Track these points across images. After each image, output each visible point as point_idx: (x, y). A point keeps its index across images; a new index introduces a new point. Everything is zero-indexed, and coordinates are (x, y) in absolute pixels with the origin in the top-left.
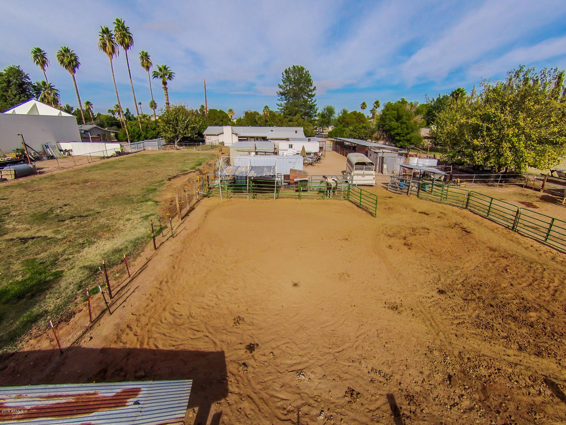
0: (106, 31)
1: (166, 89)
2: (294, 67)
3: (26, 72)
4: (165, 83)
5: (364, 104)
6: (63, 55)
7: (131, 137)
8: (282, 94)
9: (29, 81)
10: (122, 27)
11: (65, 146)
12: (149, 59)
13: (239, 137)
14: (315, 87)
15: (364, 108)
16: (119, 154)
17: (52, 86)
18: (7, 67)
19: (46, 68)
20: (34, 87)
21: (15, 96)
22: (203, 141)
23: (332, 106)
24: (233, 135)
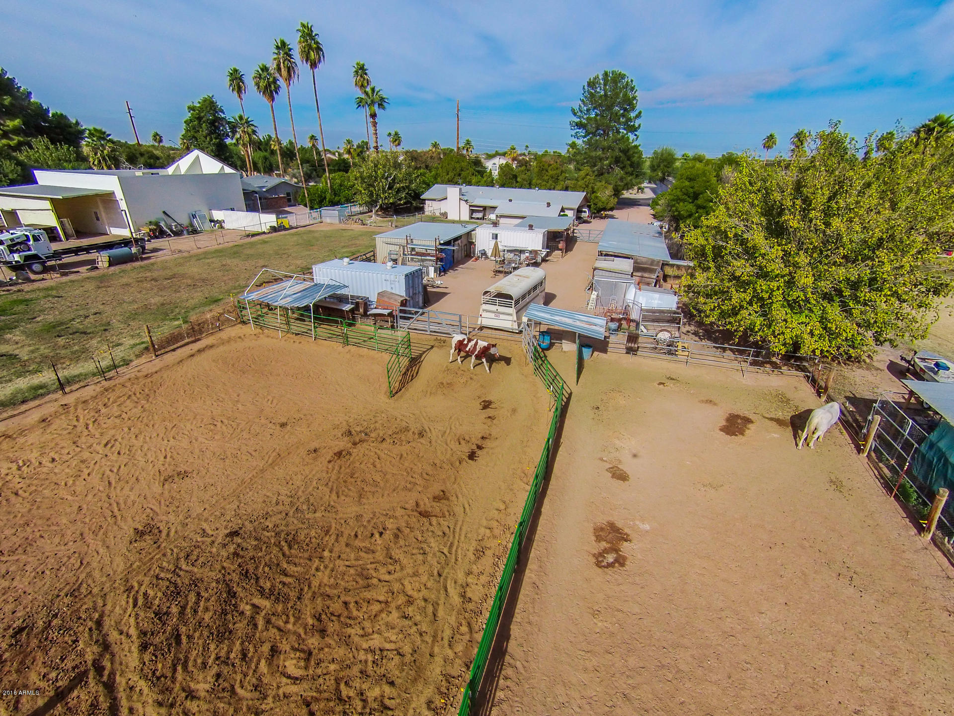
0: (282, 46)
1: (375, 124)
2: (606, 74)
3: (219, 104)
4: (373, 116)
5: (771, 137)
6: (260, 78)
7: (311, 201)
8: (580, 125)
9: (223, 116)
10: (308, 34)
11: (218, 215)
12: (366, 74)
13: (470, 206)
14: (640, 113)
15: (769, 147)
16: (274, 229)
17: (249, 122)
18: (200, 99)
19: (243, 96)
20: (229, 123)
21: (206, 137)
22: (421, 209)
23: (673, 148)
24: (461, 202)
